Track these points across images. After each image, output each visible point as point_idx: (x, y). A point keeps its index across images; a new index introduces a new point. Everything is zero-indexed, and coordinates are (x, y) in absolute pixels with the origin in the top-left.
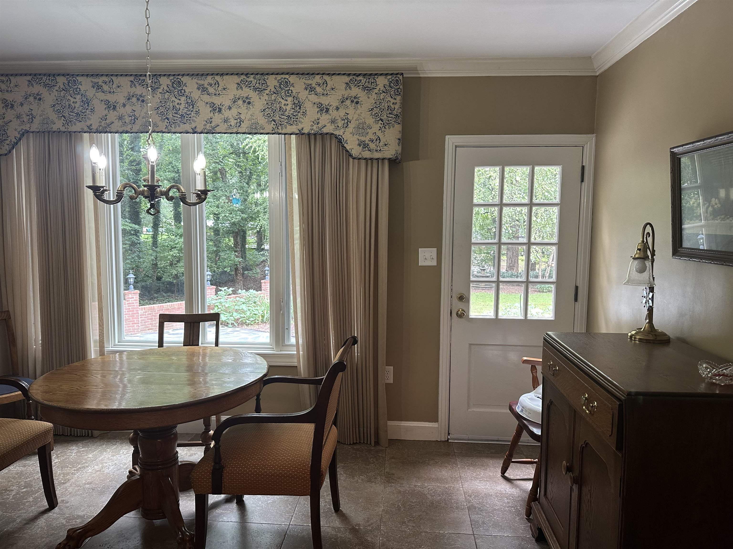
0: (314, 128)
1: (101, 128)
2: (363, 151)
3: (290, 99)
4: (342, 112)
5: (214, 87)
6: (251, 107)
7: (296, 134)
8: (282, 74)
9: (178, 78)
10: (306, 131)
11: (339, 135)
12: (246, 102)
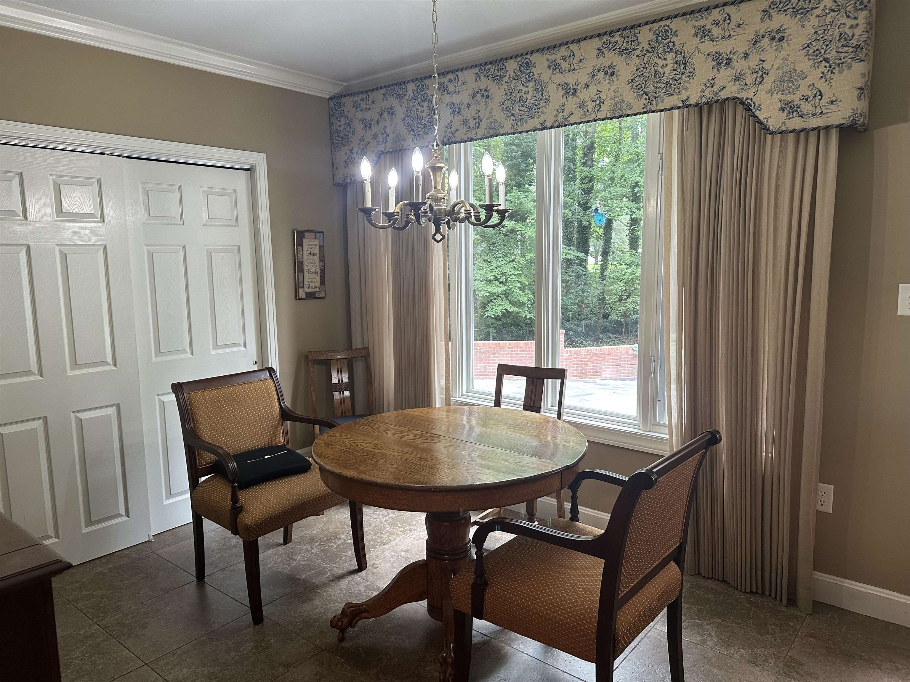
0: (707, 93)
1: (446, 138)
2: (789, 119)
3: (670, 56)
4: (753, 61)
5: (568, 61)
6: (615, 79)
7: (679, 108)
8: (661, 20)
9: (526, 59)
10: (693, 101)
11: (747, 99)
12: (609, 74)
